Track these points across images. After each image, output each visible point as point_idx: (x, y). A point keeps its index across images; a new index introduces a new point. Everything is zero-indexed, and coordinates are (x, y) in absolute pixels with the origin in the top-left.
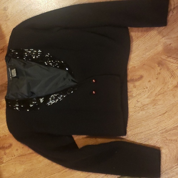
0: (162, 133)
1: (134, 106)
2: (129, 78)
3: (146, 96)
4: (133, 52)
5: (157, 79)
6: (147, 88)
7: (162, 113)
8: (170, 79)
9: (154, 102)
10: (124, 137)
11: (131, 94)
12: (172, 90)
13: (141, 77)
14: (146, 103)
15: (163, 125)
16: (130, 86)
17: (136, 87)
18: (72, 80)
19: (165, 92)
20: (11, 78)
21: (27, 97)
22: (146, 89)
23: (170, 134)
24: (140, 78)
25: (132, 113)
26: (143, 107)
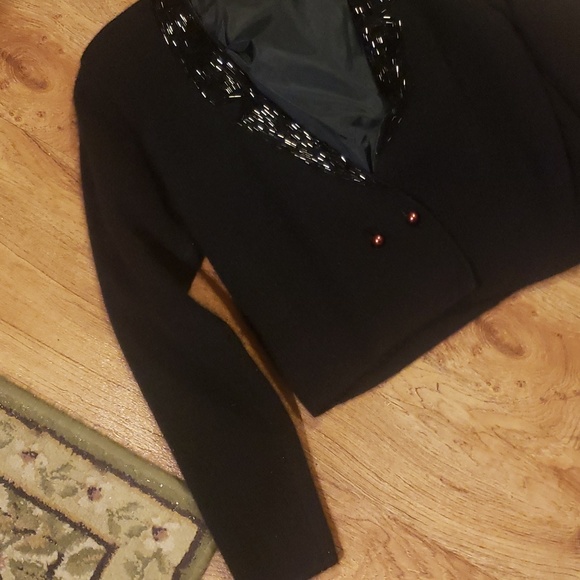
0: (395, 520)
1: (415, 385)
2: (489, 317)
3: (471, 402)
4: (576, 279)
5: (542, 399)
6: (496, 389)
7: (451, 479)
8: (566, 440)
9: (469, 437)
10: (305, 413)
11: (446, 353)
12: (540, 465)
13: (517, 352)
14: (448, 414)
15: (419, 505)
16: (469, 335)
17: (478, 356)
18: (368, 150)
19: (522, 450)
21: (224, 42)
22: (491, 389)
23: (407, 543)
24: (512, 350)
25: (391, 393)
26: (430, 415)
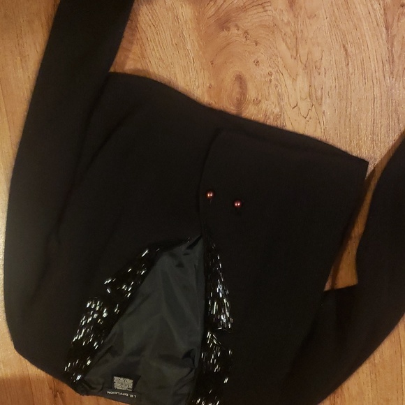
0: (392, 73)
1: (303, 121)
2: (232, 109)
3: (289, 82)
4: (173, 78)
5: (256, 44)
6: (270, 74)
7: (343, 59)
8: (269, 13)
9: (311, 68)
10: (371, 168)
11: (272, 117)
12: (296, 16)
13: (240, 79)
14: (306, 89)
15: (373, 66)
16: (251, 112)
17: (259, 98)
18: (191, 247)
19: (294, 33)
20: (132, 396)
21: (193, 372)
22: (273, 77)
23: (400, 56)
24: (241, 83)
25: (319, 130)
26: (315, 99)
